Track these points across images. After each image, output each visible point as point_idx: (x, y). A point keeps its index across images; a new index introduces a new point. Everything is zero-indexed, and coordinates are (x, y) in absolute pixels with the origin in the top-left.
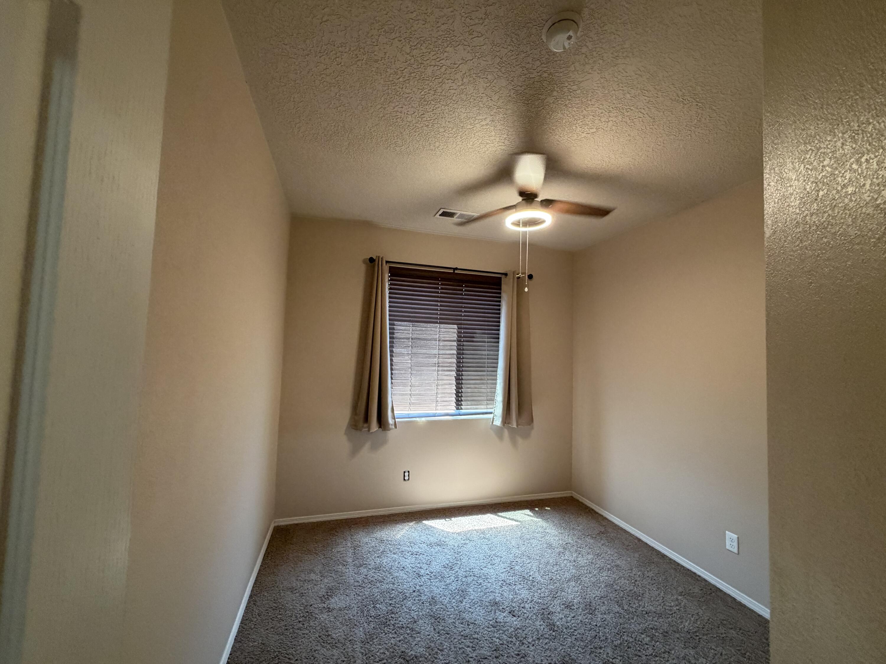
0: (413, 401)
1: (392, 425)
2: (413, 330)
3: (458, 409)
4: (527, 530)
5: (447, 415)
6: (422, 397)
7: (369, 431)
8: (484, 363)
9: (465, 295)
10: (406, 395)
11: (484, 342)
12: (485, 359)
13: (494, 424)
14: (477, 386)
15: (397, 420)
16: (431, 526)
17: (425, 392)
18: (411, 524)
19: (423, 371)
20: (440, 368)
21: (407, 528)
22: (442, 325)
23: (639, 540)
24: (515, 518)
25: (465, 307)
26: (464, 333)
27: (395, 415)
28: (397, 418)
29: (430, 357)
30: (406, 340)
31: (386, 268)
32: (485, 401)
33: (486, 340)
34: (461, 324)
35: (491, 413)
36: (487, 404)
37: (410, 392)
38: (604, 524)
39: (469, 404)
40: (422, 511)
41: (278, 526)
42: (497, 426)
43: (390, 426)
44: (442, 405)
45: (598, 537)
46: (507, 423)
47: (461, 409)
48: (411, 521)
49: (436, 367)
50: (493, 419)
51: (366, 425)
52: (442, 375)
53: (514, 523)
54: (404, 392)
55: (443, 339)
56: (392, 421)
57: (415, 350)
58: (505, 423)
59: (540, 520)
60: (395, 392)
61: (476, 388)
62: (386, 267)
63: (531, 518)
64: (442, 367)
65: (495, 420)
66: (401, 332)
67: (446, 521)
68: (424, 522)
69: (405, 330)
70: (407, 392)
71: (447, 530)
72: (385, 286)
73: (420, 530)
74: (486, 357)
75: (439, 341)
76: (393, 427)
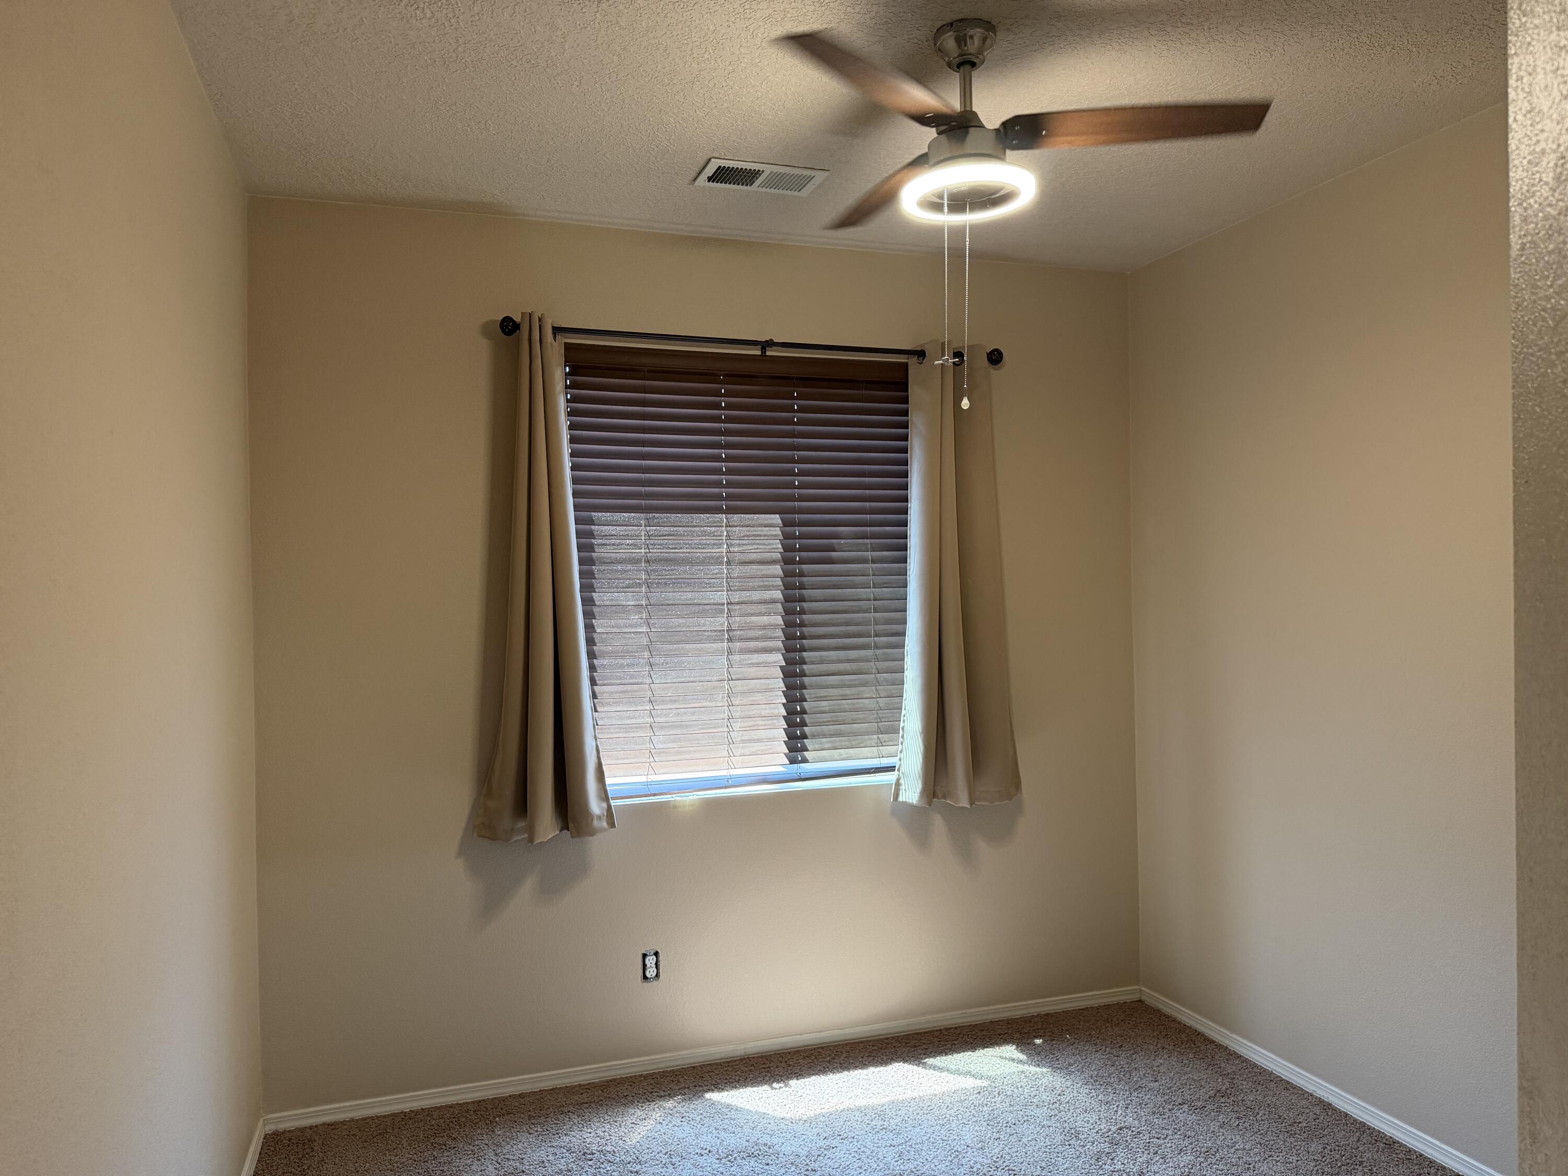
0: (661, 746)
1: (599, 818)
2: (649, 536)
3: (793, 761)
4: (1008, 1100)
5: (765, 780)
6: (685, 731)
7: (531, 839)
8: (867, 623)
9: (801, 422)
10: (639, 727)
11: (864, 561)
12: (867, 611)
13: (900, 799)
14: (848, 691)
15: (613, 803)
16: (728, 1106)
17: (694, 718)
18: (670, 1104)
19: (686, 655)
20: (738, 645)
21: (657, 1115)
22: (736, 517)
23: (1327, 1107)
24: (972, 1068)
25: (802, 460)
26: (802, 536)
27: (608, 788)
28: (613, 799)
29: (703, 614)
30: (629, 567)
31: (555, 350)
32: (873, 733)
33: (869, 554)
34: (793, 511)
35: (891, 769)
36: (881, 744)
37: (650, 720)
38: (1229, 1069)
39: (827, 746)
40: (701, 1067)
41: (276, 1134)
42: (911, 806)
43: (596, 823)
44: (747, 751)
45: (1210, 1107)
46: (940, 794)
47: (805, 761)
48: (670, 1096)
49: (722, 641)
50: (898, 784)
51: (521, 824)
52: (741, 664)
53: (970, 1083)
54: (633, 721)
55: (738, 557)
56: (600, 807)
57: (657, 596)
58: (934, 795)
59: (1045, 1070)
60: (606, 722)
61: (844, 697)
62: (555, 344)
63: (1021, 1067)
64: (741, 639)
65: (902, 787)
66: (613, 541)
67: (772, 1088)
68: (708, 1095)
69: (627, 537)
70: (640, 721)
71: (777, 1114)
72: (556, 405)
73: (698, 1118)
74: (872, 604)
75: (729, 563)
76: (605, 824)
